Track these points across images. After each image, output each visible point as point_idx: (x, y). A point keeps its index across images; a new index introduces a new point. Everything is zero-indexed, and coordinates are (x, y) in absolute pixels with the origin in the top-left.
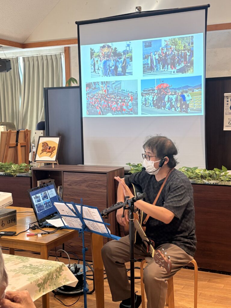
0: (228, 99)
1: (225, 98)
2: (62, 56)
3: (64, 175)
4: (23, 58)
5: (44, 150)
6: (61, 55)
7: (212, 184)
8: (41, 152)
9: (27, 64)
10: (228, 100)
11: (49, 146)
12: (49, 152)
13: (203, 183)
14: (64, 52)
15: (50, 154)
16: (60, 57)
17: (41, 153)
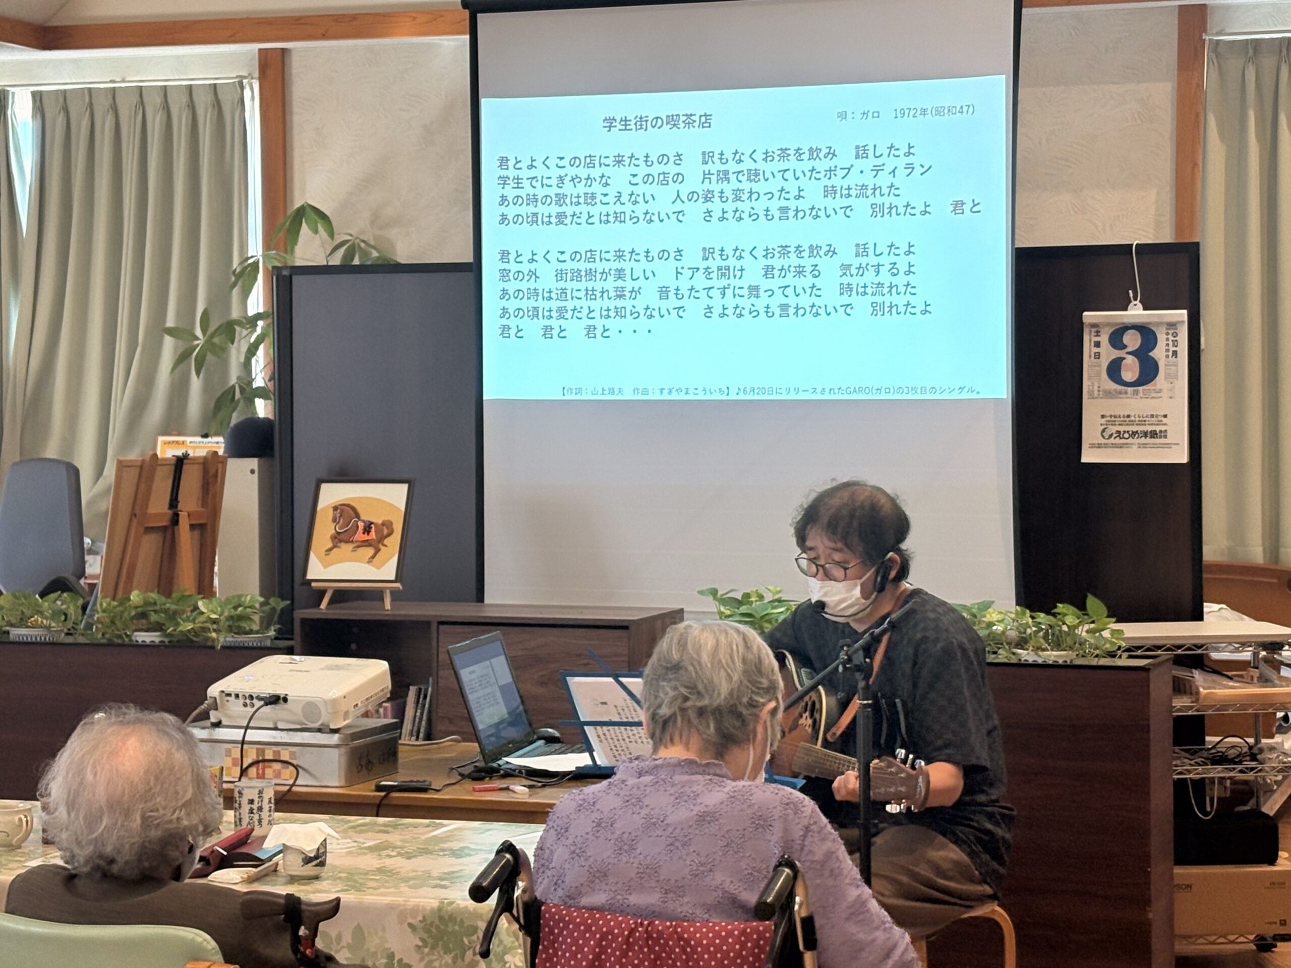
0: (1098, 334)
1: (1086, 331)
2: (247, 93)
3: (441, 635)
4: (34, 94)
5: (342, 537)
6: (242, 88)
7: (1051, 662)
8: (330, 545)
9: (53, 130)
10: (1097, 339)
11: (363, 517)
12: (367, 544)
13: (1014, 660)
14: (256, 74)
15: (370, 551)
16: (237, 97)
17: (330, 550)
